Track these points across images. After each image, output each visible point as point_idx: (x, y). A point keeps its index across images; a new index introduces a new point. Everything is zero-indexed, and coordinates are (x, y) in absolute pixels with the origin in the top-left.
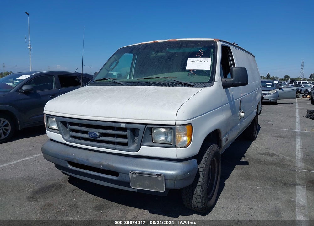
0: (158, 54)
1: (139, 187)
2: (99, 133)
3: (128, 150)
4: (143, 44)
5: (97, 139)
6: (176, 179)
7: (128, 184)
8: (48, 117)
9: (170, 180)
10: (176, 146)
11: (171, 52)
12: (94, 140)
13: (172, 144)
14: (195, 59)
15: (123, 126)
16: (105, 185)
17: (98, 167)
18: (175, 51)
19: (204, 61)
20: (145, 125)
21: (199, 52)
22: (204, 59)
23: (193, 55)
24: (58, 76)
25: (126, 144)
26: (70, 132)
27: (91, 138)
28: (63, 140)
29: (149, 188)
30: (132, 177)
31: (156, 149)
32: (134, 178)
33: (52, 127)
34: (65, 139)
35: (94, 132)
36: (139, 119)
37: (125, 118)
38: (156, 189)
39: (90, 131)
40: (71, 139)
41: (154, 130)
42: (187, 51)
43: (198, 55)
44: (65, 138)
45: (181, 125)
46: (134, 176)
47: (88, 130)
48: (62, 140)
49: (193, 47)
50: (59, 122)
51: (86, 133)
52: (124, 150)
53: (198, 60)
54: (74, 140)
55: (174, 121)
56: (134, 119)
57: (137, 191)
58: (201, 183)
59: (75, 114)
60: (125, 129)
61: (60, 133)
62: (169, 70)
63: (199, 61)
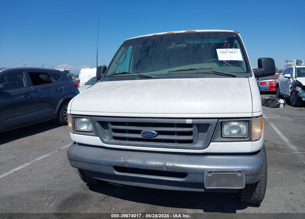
0: (178, 46)
1: (215, 186)
2: (157, 131)
3: (195, 147)
4: (157, 36)
5: (153, 138)
6: (256, 173)
7: (201, 185)
8: (74, 118)
9: (249, 175)
10: (251, 139)
11: (195, 43)
12: (149, 139)
13: (246, 138)
14: (224, 50)
15: (189, 121)
16: (163, 189)
17: (160, 169)
18: (198, 42)
19: (234, 52)
20: (217, 120)
21: (225, 43)
22: (233, 50)
23: (221, 46)
24: (29, 73)
25: (190, 142)
26: (113, 133)
27: (144, 138)
28: (102, 143)
29: (226, 185)
30: (207, 177)
31: (229, 144)
32: (210, 177)
33: (81, 129)
34: (103, 142)
35: (150, 130)
36: (209, 113)
37: (191, 113)
38: (234, 186)
39: (144, 130)
40: (113, 141)
41: (224, 124)
42: (213, 43)
43: (225, 46)
44: (105, 140)
45: (257, 117)
46: (210, 175)
47: (141, 129)
48: (100, 143)
49: (216, 38)
50: (97, 123)
51: (139, 132)
52: (189, 148)
53: (227, 51)
54: (118, 141)
55: (251, 113)
56: (203, 113)
57: (204, 191)
58: (264, 174)
59: (122, 112)
60: (190, 126)
61: (97, 135)
62: (201, 61)
63: (229, 52)
